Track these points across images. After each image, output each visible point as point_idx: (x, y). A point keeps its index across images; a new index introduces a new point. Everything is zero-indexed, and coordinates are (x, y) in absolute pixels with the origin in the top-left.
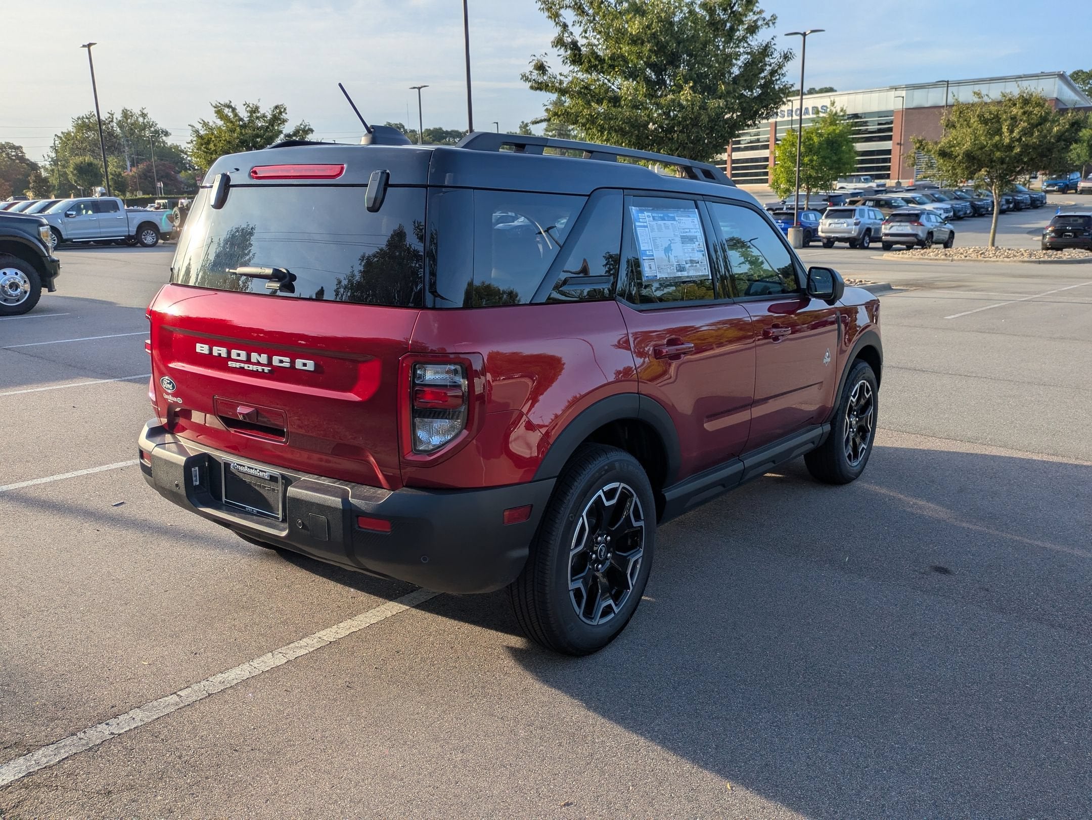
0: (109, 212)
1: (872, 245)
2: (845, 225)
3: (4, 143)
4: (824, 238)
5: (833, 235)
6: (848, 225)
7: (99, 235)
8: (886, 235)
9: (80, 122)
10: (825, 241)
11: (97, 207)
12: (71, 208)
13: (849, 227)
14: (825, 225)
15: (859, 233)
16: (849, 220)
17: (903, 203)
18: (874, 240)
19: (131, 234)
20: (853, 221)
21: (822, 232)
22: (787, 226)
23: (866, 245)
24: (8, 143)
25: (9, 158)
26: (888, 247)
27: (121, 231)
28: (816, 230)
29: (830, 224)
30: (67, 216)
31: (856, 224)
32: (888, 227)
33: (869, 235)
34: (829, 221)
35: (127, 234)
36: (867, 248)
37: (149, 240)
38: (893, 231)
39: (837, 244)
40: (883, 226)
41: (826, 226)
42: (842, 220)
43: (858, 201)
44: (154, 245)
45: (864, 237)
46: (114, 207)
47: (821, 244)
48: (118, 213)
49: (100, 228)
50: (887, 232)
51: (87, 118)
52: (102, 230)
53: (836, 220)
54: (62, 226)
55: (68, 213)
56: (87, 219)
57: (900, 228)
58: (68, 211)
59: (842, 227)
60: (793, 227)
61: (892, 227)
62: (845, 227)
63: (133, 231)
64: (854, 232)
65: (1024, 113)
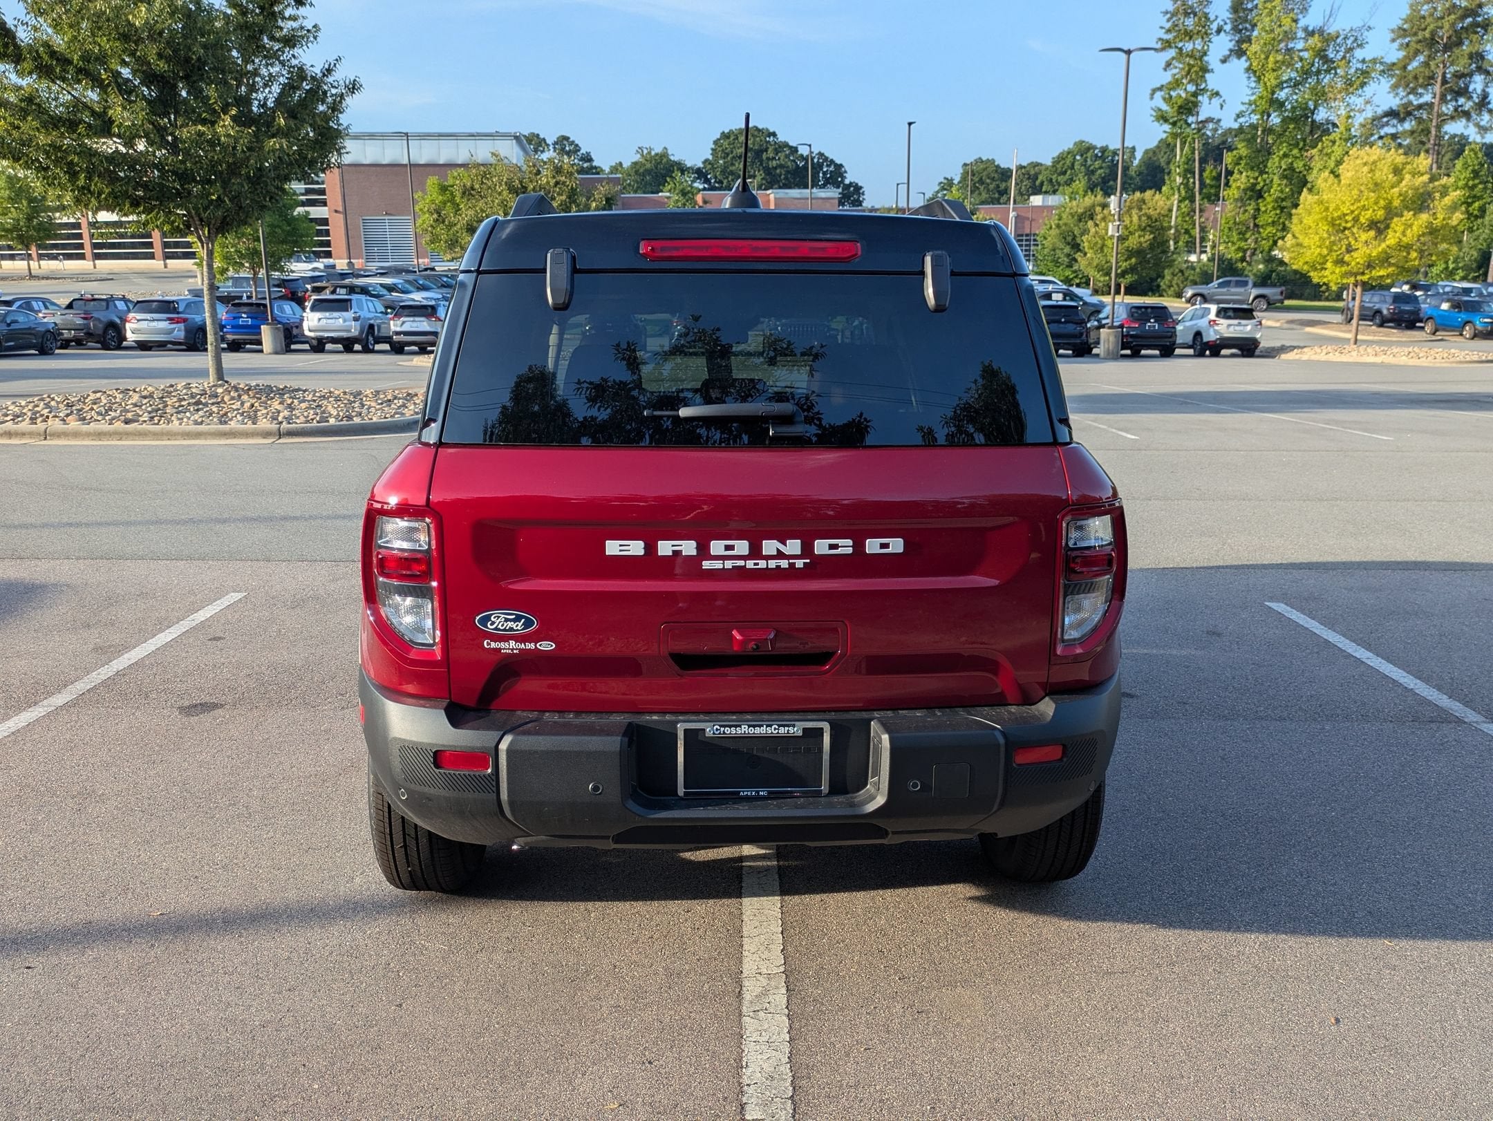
1: (377, 347)
2: (341, 320)
4: (313, 338)
5: (326, 335)
6: (345, 321)
8: (398, 333)
10: (315, 343)
13: (347, 323)
14: (313, 320)
15: (361, 332)
16: (344, 314)
17: (384, 292)
18: (378, 340)
20: (349, 315)
21: (310, 331)
22: (256, 322)
23: (371, 347)
26: (398, 349)
28: (299, 326)
29: (320, 319)
31: (356, 319)
32: (399, 322)
33: (373, 335)
34: (318, 315)
36: (373, 351)
38: (406, 328)
39: (329, 346)
40: (392, 322)
41: (313, 322)
42: (336, 314)
43: (324, 288)
45: (367, 336)
47: (307, 347)
50: (398, 329)
53: (327, 314)
57: (415, 324)
59: (337, 324)
60: (268, 324)
61: (404, 323)
62: (340, 323)
64: (354, 330)
65: (557, 183)
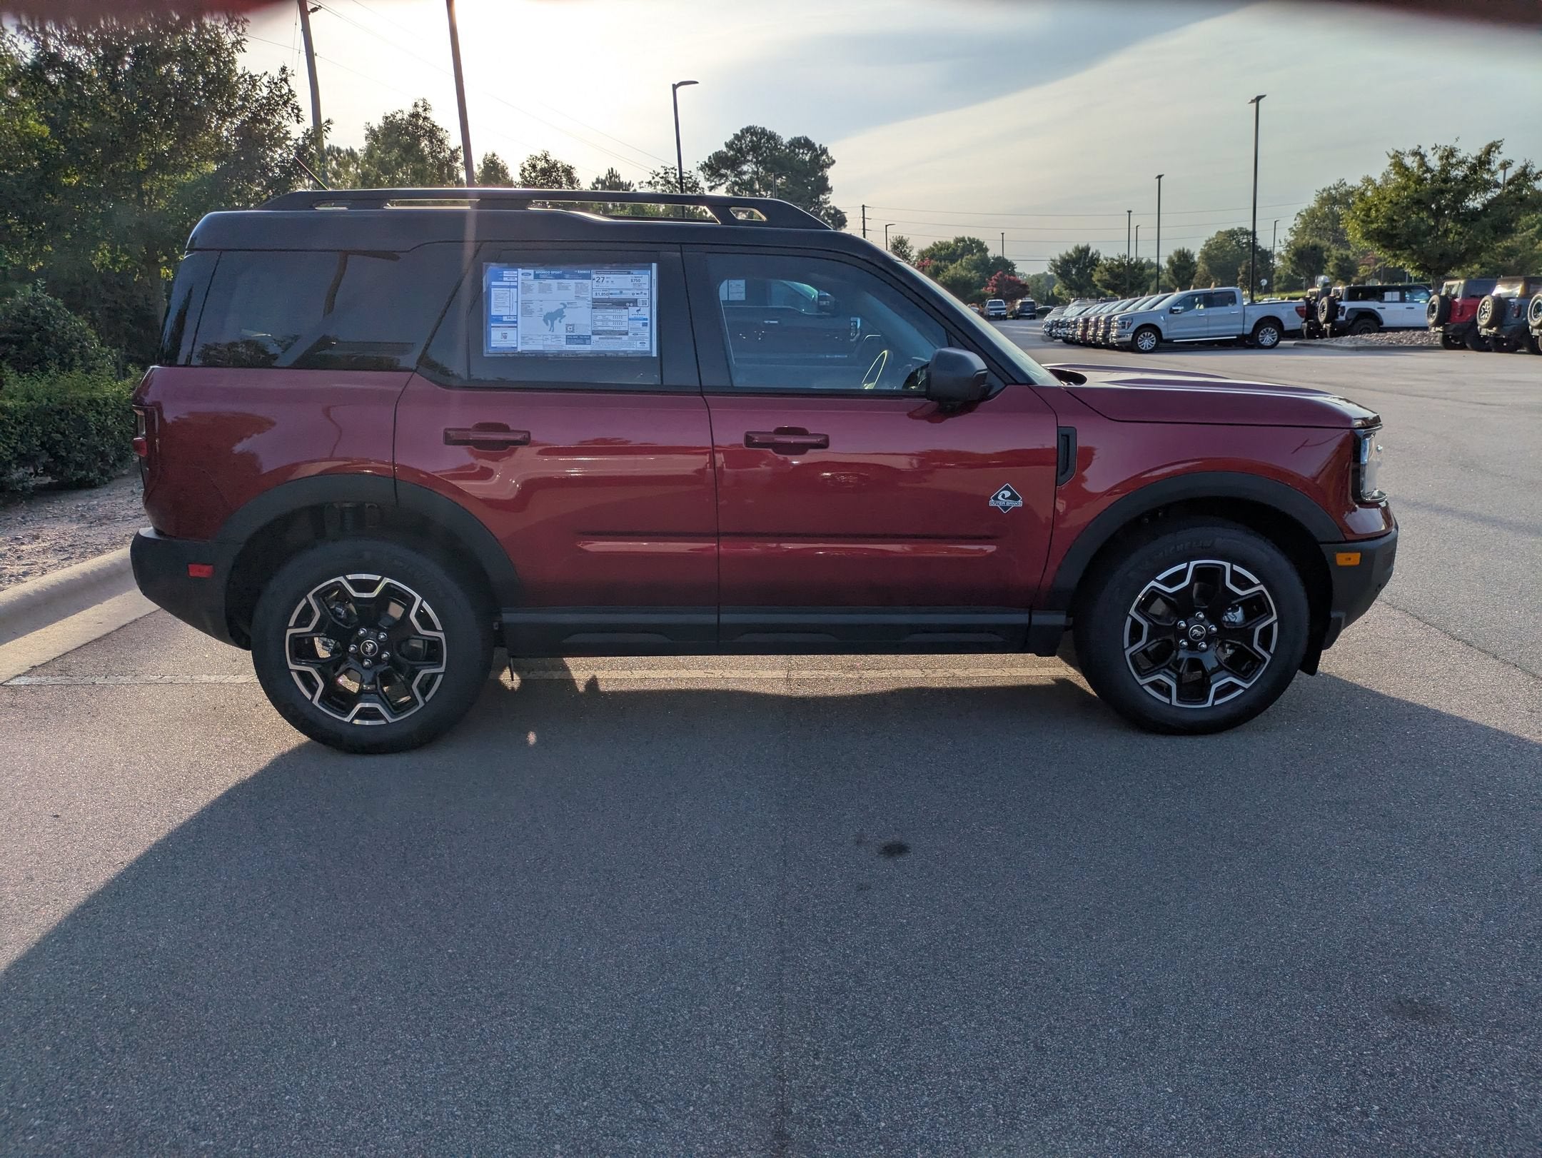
0: (1226, 305)
3: (1236, 229)
7: (1206, 335)
9: (1325, 195)
11: (1209, 300)
12: (1180, 302)
19: (1245, 333)
24: (1241, 229)
25: (1239, 245)
27: (1235, 329)
30: (1172, 312)
35: (1241, 333)
37: (1267, 339)
44: (1272, 347)
46: (1231, 299)
48: (1236, 306)
49: (1208, 326)
51: (1335, 188)
52: (1211, 328)
54: (1164, 324)
55: (1174, 308)
56: (1195, 315)
58: (1175, 306)
63: (1249, 328)
